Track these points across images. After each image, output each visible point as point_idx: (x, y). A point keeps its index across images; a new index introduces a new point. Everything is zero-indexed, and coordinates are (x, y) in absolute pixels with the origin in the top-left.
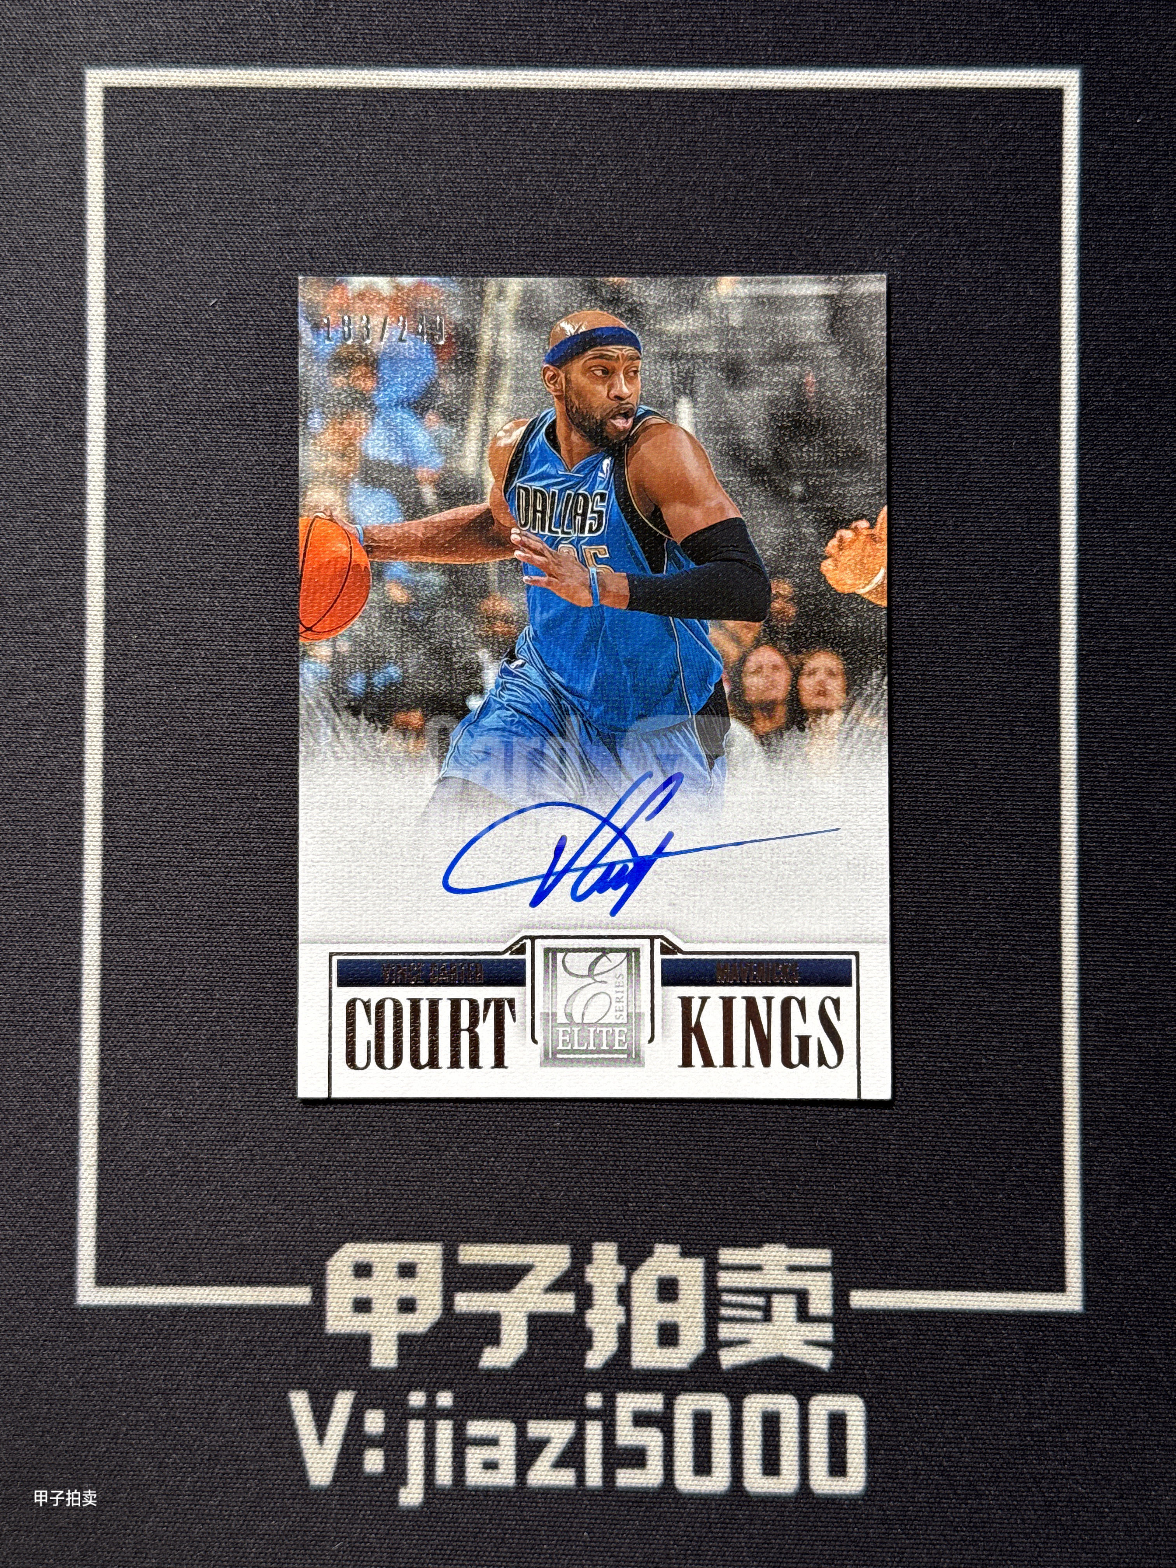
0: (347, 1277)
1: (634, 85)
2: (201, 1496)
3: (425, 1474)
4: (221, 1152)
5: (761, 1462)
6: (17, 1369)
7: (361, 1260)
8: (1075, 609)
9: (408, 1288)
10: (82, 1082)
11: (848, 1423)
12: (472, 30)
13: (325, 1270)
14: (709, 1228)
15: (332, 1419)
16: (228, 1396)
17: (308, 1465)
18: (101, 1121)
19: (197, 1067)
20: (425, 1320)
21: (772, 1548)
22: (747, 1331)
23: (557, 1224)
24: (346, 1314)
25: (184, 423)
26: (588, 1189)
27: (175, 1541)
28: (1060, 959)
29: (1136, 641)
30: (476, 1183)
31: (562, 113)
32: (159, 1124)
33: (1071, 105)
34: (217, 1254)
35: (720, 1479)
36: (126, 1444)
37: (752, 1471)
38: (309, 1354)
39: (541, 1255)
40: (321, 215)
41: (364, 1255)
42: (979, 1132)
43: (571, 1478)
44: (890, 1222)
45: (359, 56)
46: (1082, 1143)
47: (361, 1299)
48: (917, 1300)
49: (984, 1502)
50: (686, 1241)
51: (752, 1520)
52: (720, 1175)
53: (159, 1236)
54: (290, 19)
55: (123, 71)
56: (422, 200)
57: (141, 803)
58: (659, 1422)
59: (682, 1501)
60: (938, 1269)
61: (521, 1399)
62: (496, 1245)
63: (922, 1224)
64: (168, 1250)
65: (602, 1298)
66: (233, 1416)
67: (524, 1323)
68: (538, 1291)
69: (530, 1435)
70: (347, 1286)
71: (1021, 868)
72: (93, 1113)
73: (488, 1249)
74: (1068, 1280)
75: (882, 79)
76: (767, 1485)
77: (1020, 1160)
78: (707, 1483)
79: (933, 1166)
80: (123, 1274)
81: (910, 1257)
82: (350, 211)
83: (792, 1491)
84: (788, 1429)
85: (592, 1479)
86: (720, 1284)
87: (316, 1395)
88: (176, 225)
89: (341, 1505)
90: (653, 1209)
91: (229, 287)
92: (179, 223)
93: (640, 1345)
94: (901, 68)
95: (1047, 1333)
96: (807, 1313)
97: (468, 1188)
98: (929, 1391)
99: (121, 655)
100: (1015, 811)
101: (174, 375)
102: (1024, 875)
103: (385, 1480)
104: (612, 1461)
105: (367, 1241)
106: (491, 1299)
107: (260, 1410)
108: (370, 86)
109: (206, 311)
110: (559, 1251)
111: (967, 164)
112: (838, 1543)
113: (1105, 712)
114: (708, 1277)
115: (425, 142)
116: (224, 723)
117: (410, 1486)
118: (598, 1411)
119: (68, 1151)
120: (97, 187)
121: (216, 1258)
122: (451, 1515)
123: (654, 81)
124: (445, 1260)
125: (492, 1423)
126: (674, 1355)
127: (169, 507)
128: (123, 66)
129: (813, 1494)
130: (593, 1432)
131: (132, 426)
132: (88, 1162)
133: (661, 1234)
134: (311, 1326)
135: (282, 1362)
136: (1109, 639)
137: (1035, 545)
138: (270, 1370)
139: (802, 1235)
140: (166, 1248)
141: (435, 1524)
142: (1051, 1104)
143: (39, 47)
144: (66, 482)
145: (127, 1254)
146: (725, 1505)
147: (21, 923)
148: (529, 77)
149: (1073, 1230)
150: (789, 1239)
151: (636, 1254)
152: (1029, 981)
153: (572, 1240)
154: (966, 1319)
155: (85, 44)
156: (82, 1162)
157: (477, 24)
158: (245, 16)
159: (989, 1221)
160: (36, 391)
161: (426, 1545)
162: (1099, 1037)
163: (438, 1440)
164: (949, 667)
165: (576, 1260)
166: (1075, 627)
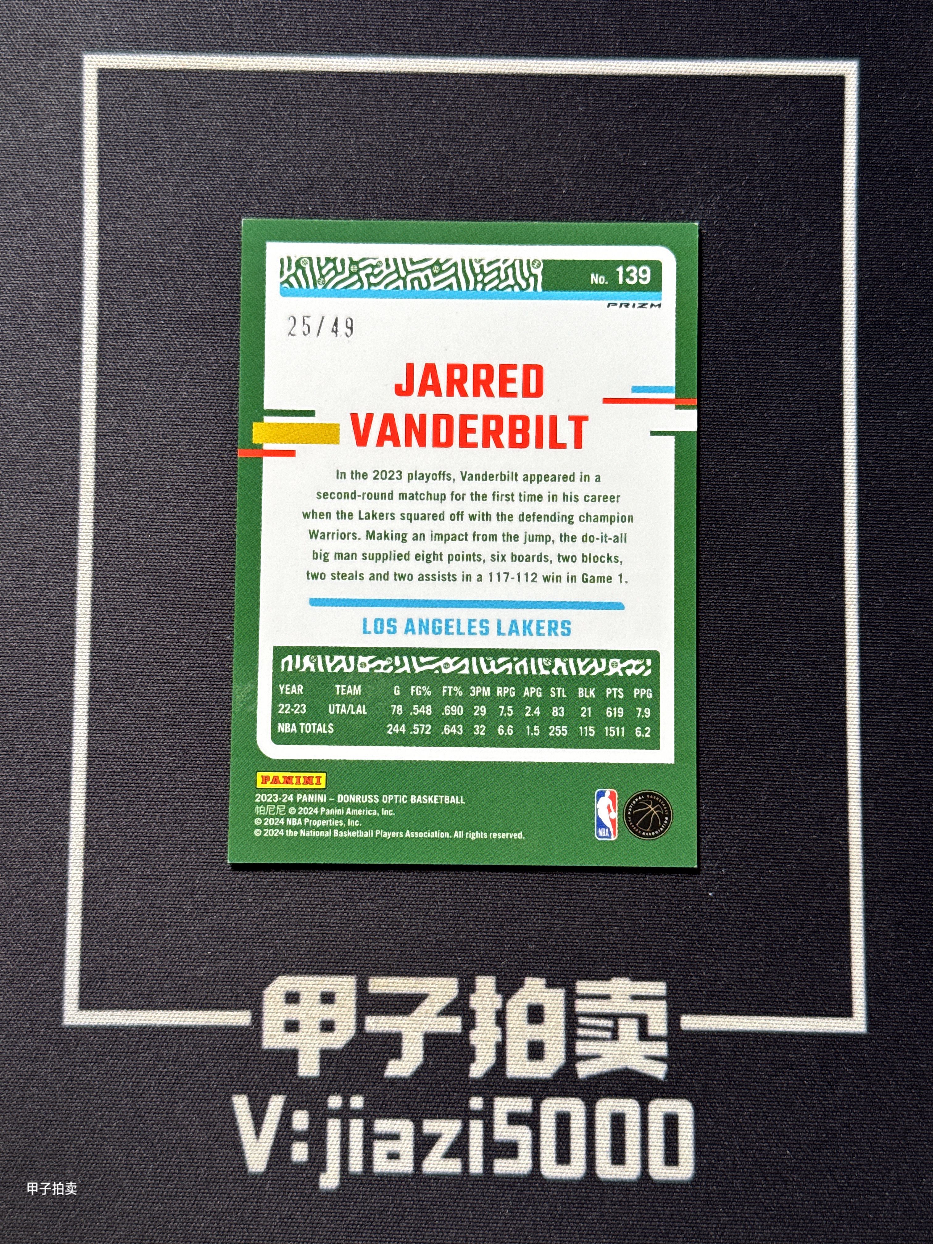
0: (280, 1004)
1: (511, 71)
2: (160, 1180)
3: (341, 1163)
4: (180, 903)
5: (610, 1154)
6: (14, 1076)
7: (290, 990)
8: (856, 478)
9: (328, 1012)
10: (71, 847)
11: (680, 1122)
12: (386, 27)
13: (262, 998)
14: (568, 965)
15: (266, 1118)
16: (183, 1099)
17: (247, 1155)
18: (85, 877)
19: (162, 835)
20: (342, 1038)
21: (620, 1224)
22: (598, 1048)
23: (447, 961)
24: (279, 1033)
25: (158, 330)
26: (472, 934)
27: (140, 1217)
28: (846, 752)
29: (903, 503)
30: (383, 929)
31: (455, 92)
32: (131, 880)
33: (851, 89)
34: (176, 984)
35: (577, 1168)
36: (101, 1138)
37: (603, 1161)
38: (249, 1065)
39: (434, 986)
40: (267, 169)
41: (293, 986)
42: (783, 889)
43: (457, 1166)
44: (713, 961)
45: (298, 46)
46: (864, 898)
47: (291, 1021)
48: (735, 1023)
49: (788, 1187)
50: (550, 976)
51: (603, 1201)
52: (578, 923)
53: (130, 969)
54: (244, 17)
55: (113, 56)
56: (346, 158)
57: (121, 626)
58: (528, 1122)
59: (546, 1185)
60: (750, 999)
61: (418, 1103)
62: (399, 978)
63: (738, 962)
64: (137, 981)
65: (483, 1021)
66: (187, 1115)
67: (421, 1041)
68: (432, 1015)
69: (425, 1131)
70: (279, 1011)
71: (814, 680)
72: (79, 872)
73: (392, 981)
74: (854, 1007)
75: (704, 67)
76: (615, 1172)
77: (815, 912)
78: (567, 1171)
79: (746, 916)
80: (101, 1000)
81: (729, 988)
82: (289, 167)
83: (635, 1177)
84: (631, 1128)
85: (474, 1167)
86: (577, 1010)
87: (254, 1099)
88: (154, 177)
89: (273, 1188)
90: (524, 950)
91: (195, 225)
92: (156, 175)
93: (513, 1059)
94: (719, 59)
95: (838, 1050)
96: (646, 1033)
97: (377, 932)
98: (744, 1097)
99: (107, 510)
100: (809, 635)
101: (151, 293)
102: (817, 686)
103: (308, 1168)
104: (490, 1153)
105: (296, 974)
106: (395, 1021)
107: (209, 1111)
108: (305, 69)
109: (177, 243)
110: (449, 983)
111: (770, 134)
112: (672, 1220)
113: (880, 558)
114: (567, 1004)
115: (349, 114)
116: (187, 564)
117: (328, 1172)
118: (480, 1112)
119: (58, 902)
120: (92, 147)
121: (175, 988)
122: (361, 1197)
123: (527, 68)
124: (358, 990)
125: (395, 1122)
126: (540, 1067)
127: (146, 395)
128: (113, 52)
129: (652, 1180)
130: (475, 1129)
131: (118, 332)
132: (74, 911)
133: (530, 969)
134: (251, 1043)
135: (227, 1072)
136: (882, 501)
137: (824, 428)
138: (217, 1078)
139: (643, 970)
140: (135, 980)
141: (348, 1204)
142: (840, 867)
143: (47, 37)
144: (66, 375)
145: (104, 984)
146: (582, 1189)
147: (24, 720)
148: (429, 64)
149: (858, 968)
150: (632, 974)
151: (510, 985)
152: (821, 769)
153: (459, 974)
154: (774, 1039)
155: (83, 35)
156: (69, 911)
157: (390, 22)
158: (208, 14)
159: (791, 960)
160: (43, 305)
161: (341, 1221)
162: (878, 814)
163: (351, 1135)
164: (756, 523)
165: (463, 991)
166: (856, 491)
